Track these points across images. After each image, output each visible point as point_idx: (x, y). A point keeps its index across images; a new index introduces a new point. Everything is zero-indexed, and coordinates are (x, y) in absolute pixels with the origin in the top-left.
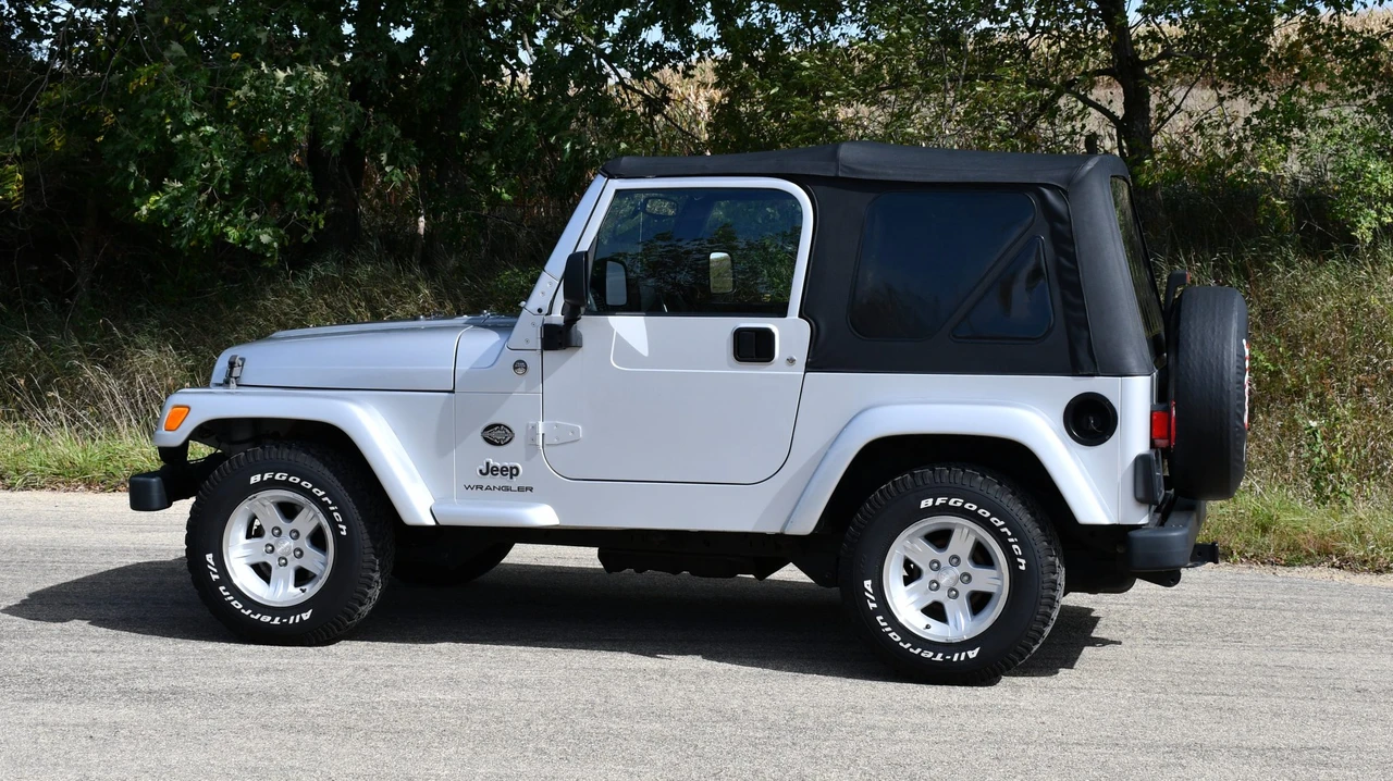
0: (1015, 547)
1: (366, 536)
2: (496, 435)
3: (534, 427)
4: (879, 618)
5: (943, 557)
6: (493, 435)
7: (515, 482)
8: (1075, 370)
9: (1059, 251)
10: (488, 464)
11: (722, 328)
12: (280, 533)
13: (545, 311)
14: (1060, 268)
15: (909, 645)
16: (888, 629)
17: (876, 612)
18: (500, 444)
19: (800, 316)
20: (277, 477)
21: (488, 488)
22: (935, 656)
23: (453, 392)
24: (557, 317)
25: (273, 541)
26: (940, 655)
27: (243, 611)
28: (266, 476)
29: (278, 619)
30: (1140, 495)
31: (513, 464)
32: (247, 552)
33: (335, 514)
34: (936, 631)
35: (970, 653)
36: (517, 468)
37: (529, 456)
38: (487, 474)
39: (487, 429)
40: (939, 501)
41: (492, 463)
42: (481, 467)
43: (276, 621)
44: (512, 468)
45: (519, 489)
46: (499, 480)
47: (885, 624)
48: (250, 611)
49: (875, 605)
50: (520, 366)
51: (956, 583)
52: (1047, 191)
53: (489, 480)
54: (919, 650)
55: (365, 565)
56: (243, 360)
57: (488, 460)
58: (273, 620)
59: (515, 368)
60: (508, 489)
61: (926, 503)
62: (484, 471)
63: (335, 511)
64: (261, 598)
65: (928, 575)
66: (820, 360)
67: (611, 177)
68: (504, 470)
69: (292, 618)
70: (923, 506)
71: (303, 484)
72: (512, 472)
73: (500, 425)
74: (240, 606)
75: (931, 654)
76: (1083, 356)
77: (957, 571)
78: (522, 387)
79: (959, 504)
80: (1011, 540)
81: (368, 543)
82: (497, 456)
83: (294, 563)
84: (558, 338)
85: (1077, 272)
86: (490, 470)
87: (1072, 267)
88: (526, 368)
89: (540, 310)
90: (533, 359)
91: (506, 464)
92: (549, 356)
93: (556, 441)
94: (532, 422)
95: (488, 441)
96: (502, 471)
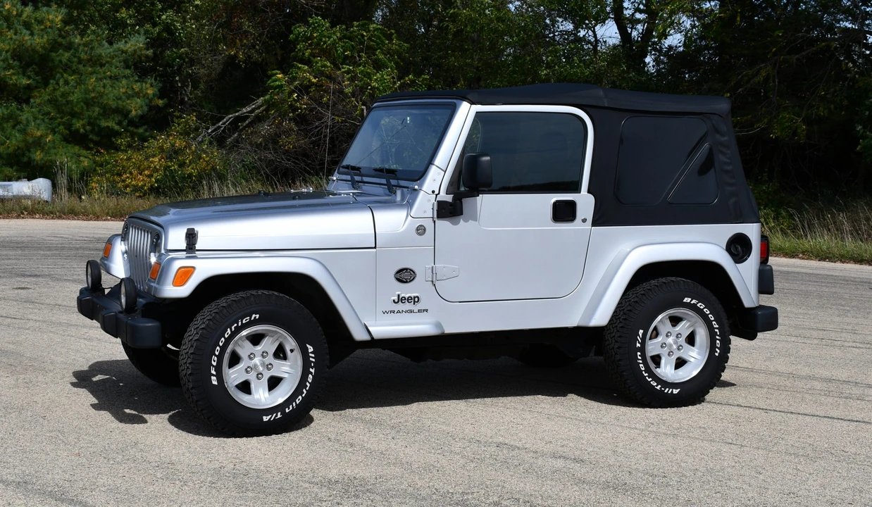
2: (405, 276)
3: (431, 269)
6: (402, 276)
7: (416, 308)
10: (399, 295)
11: (546, 201)
13: (436, 192)
18: (407, 282)
19: (589, 192)
21: (398, 312)
23: (375, 248)
24: (444, 196)
36: (418, 297)
38: (398, 302)
39: (398, 273)
42: (393, 298)
44: (415, 297)
45: (419, 311)
50: (420, 229)
53: (400, 306)
56: (197, 232)
57: (398, 293)
59: (418, 231)
60: (411, 311)
62: (396, 301)
66: (599, 219)
67: (473, 103)
72: (415, 300)
73: (407, 269)
77: (678, 342)
84: (449, 211)
86: (401, 300)
88: (425, 230)
89: (433, 192)
90: (429, 225)
91: (411, 295)
92: (439, 221)
93: (444, 278)
94: (428, 266)
95: (399, 280)
96: (408, 300)
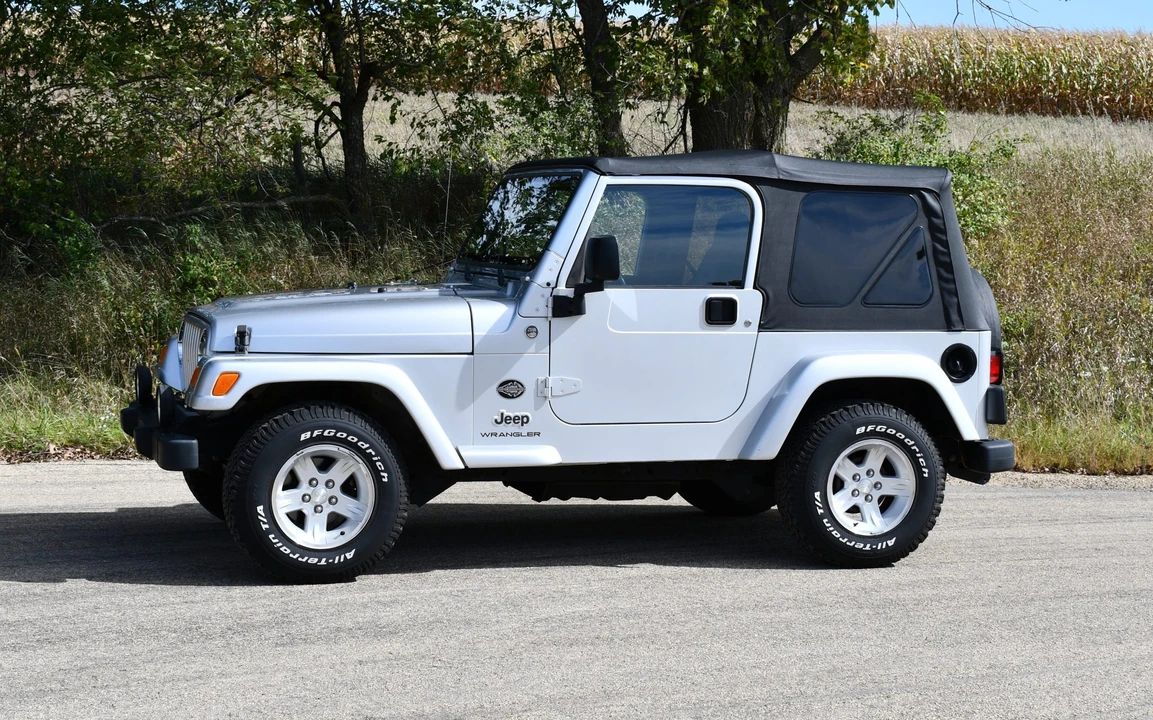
0: (920, 459)
1: (402, 481)
2: (510, 389)
3: (545, 382)
4: (825, 521)
5: (862, 470)
6: (507, 389)
7: (525, 429)
8: (949, 326)
9: (934, 238)
10: (502, 414)
12: (317, 483)
14: (935, 250)
15: (846, 540)
16: (831, 529)
17: (823, 516)
18: (513, 397)
19: (755, 287)
20: (326, 434)
21: (502, 435)
22: (865, 546)
23: (472, 353)
24: (563, 290)
25: (309, 491)
26: (869, 545)
27: (291, 555)
28: (316, 433)
29: (324, 560)
30: (991, 418)
33: (378, 464)
34: (862, 527)
35: (889, 542)
36: (527, 417)
37: (537, 406)
38: (501, 422)
39: (501, 385)
40: (870, 428)
41: (506, 414)
42: (496, 417)
43: (323, 562)
44: (523, 417)
45: (529, 435)
46: (512, 428)
47: (829, 524)
48: (297, 555)
49: (823, 510)
50: (531, 331)
51: (871, 490)
52: (926, 194)
54: (853, 543)
55: (401, 506)
56: (250, 330)
57: (502, 411)
58: (320, 561)
59: (528, 332)
60: (519, 435)
61: (860, 430)
62: (499, 421)
63: (378, 461)
64: (305, 542)
65: (851, 485)
66: (769, 322)
67: (603, 174)
68: (515, 419)
69: (337, 558)
70: (858, 432)
71: (350, 438)
72: (523, 420)
73: (513, 381)
74: (289, 551)
75: (862, 545)
76: (955, 317)
78: (532, 349)
79: (883, 430)
80: (918, 455)
81: (403, 487)
82: (511, 408)
83: (328, 510)
85: (949, 254)
86: (505, 419)
87: (946, 250)
88: (537, 332)
89: (548, 284)
90: (542, 326)
91: (518, 414)
92: (556, 322)
93: (561, 393)
94: (542, 378)
95: (502, 394)
96: (514, 420)
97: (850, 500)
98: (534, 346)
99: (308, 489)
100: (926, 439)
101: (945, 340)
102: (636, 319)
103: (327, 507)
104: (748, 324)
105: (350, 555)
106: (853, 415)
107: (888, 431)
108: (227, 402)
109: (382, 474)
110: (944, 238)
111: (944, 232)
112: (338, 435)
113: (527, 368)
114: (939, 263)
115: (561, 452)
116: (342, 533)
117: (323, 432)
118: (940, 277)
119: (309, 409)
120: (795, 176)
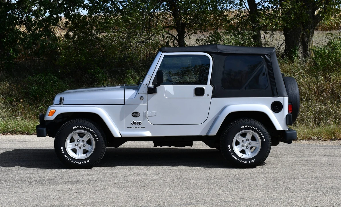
0: (263, 136)
1: (103, 141)
2: (135, 115)
3: (146, 113)
4: (232, 154)
5: (245, 139)
7: (140, 126)
8: (273, 96)
9: (269, 69)
10: (133, 122)
11: (192, 88)
12: (79, 141)
13: (148, 84)
14: (269, 73)
15: (239, 160)
16: (234, 156)
17: (231, 153)
18: (136, 117)
19: (210, 85)
21: (133, 128)
22: (245, 162)
23: (124, 104)
24: (151, 86)
25: (77, 143)
26: (246, 162)
28: (77, 127)
30: (287, 123)
31: (140, 122)
32: (71, 146)
33: (96, 136)
34: (244, 156)
35: (253, 161)
36: (141, 123)
37: (144, 120)
38: (133, 124)
39: (133, 113)
40: (246, 126)
41: (134, 122)
42: (132, 123)
43: (80, 163)
44: (140, 123)
45: (142, 128)
46: (136, 126)
47: (233, 155)
48: (73, 161)
49: (231, 151)
50: (141, 98)
51: (248, 145)
52: (266, 56)
53: (134, 126)
54: (241, 161)
55: (103, 148)
56: (64, 98)
60: (138, 128)
62: (132, 124)
64: (76, 158)
65: (241, 144)
66: (215, 94)
67: (163, 52)
68: (137, 123)
69: (84, 162)
70: (242, 128)
71: (87, 128)
73: (136, 112)
74: (70, 160)
75: (244, 161)
76: (275, 93)
77: (248, 142)
78: (142, 103)
79: (250, 127)
80: (262, 135)
81: (103, 142)
82: (136, 120)
83: (83, 148)
84: (152, 91)
85: (273, 74)
86: (134, 123)
88: (143, 98)
89: (146, 84)
90: (145, 96)
91: (138, 122)
92: (149, 95)
93: (151, 116)
94: (145, 111)
95: (133, 116)
97: (241, 148)
98: (142, 102)
99: (77, 142)
100: (265, 130)
101: (272, 100)
102: (173, 94)
103: (82, 147)
104: (208, 95)
105: (88, 161)
106: (241, 122)
107: (252, 127)
108: (52, 118)
109: (97, 138)
110: (272, 69)
111: (272, 67)
112: (84, 127)
113: (141, 108)
114: (270, 77)
115: (151, 133)
116: (86, 155)
117: (79, 127)
118: (271, 81)
119: (76, 120)
120: (223, 51)
